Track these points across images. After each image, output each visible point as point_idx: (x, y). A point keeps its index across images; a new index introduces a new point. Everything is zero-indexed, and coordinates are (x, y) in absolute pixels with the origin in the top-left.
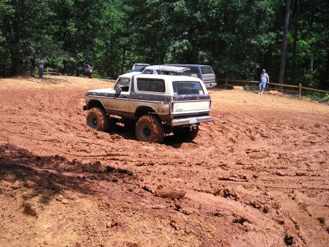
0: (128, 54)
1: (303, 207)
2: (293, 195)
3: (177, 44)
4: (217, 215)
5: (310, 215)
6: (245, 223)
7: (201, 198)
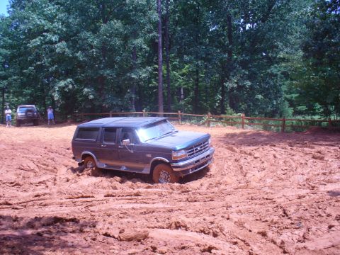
0: (7, 96)
1: (240, 224)
2: (226, 216)
3: (62, 83)
4: (183, 248)
5: (250, 231)
6: (213, 251)
7: (160, 234)
